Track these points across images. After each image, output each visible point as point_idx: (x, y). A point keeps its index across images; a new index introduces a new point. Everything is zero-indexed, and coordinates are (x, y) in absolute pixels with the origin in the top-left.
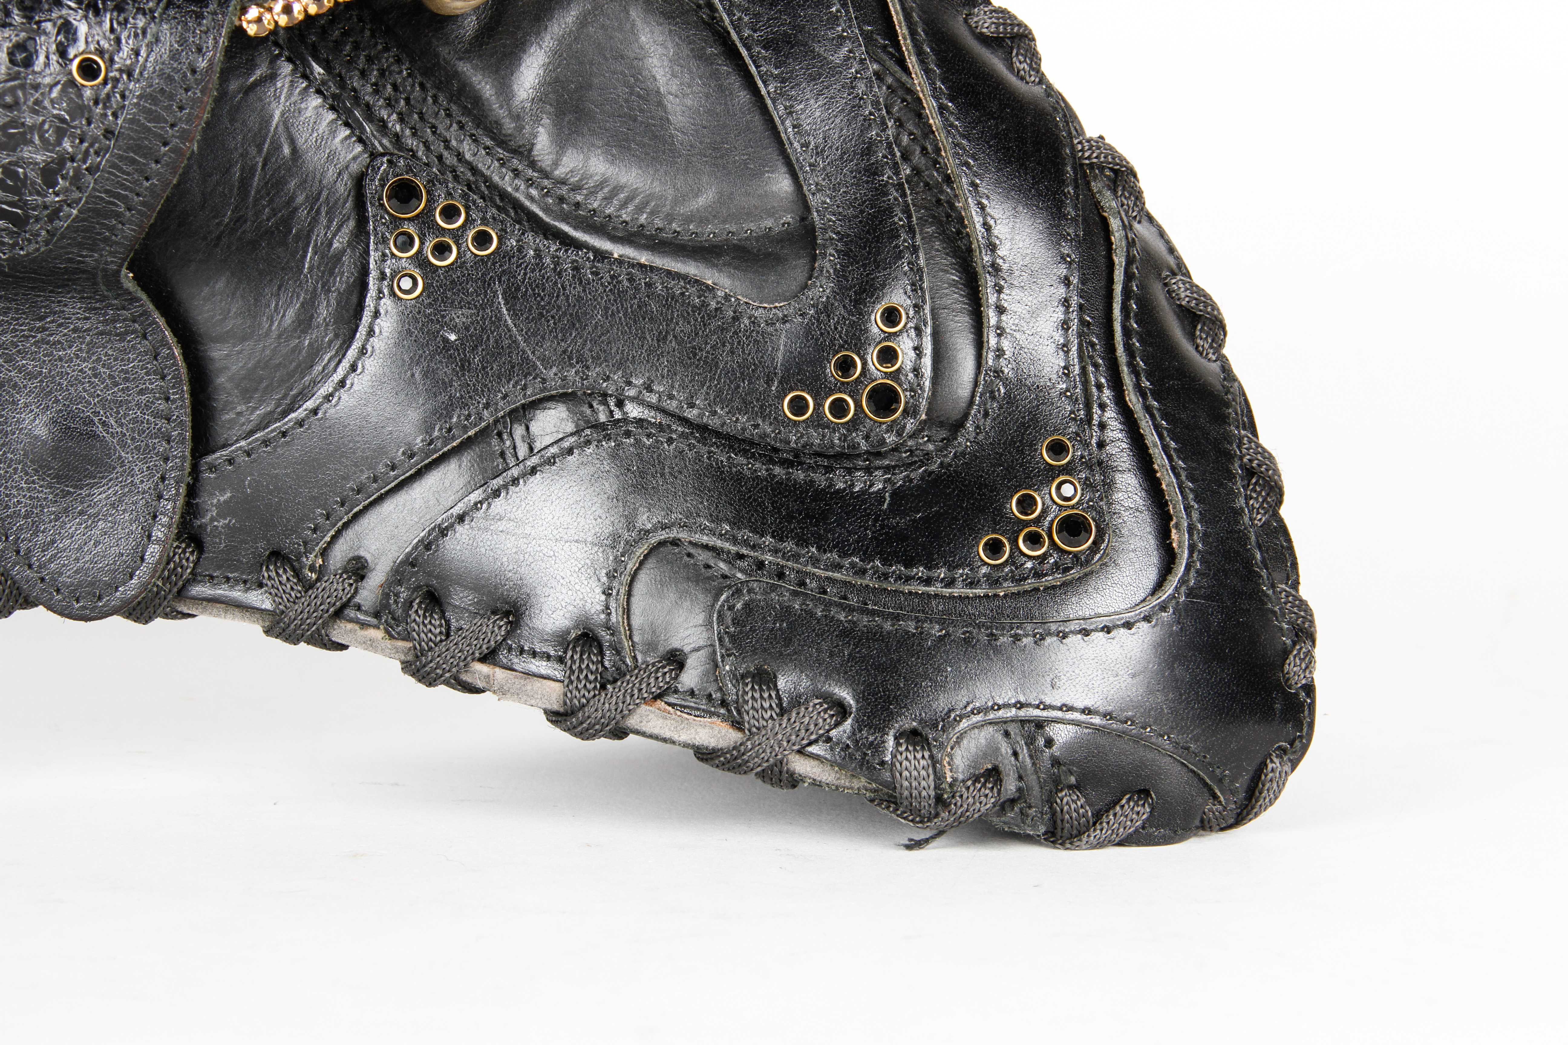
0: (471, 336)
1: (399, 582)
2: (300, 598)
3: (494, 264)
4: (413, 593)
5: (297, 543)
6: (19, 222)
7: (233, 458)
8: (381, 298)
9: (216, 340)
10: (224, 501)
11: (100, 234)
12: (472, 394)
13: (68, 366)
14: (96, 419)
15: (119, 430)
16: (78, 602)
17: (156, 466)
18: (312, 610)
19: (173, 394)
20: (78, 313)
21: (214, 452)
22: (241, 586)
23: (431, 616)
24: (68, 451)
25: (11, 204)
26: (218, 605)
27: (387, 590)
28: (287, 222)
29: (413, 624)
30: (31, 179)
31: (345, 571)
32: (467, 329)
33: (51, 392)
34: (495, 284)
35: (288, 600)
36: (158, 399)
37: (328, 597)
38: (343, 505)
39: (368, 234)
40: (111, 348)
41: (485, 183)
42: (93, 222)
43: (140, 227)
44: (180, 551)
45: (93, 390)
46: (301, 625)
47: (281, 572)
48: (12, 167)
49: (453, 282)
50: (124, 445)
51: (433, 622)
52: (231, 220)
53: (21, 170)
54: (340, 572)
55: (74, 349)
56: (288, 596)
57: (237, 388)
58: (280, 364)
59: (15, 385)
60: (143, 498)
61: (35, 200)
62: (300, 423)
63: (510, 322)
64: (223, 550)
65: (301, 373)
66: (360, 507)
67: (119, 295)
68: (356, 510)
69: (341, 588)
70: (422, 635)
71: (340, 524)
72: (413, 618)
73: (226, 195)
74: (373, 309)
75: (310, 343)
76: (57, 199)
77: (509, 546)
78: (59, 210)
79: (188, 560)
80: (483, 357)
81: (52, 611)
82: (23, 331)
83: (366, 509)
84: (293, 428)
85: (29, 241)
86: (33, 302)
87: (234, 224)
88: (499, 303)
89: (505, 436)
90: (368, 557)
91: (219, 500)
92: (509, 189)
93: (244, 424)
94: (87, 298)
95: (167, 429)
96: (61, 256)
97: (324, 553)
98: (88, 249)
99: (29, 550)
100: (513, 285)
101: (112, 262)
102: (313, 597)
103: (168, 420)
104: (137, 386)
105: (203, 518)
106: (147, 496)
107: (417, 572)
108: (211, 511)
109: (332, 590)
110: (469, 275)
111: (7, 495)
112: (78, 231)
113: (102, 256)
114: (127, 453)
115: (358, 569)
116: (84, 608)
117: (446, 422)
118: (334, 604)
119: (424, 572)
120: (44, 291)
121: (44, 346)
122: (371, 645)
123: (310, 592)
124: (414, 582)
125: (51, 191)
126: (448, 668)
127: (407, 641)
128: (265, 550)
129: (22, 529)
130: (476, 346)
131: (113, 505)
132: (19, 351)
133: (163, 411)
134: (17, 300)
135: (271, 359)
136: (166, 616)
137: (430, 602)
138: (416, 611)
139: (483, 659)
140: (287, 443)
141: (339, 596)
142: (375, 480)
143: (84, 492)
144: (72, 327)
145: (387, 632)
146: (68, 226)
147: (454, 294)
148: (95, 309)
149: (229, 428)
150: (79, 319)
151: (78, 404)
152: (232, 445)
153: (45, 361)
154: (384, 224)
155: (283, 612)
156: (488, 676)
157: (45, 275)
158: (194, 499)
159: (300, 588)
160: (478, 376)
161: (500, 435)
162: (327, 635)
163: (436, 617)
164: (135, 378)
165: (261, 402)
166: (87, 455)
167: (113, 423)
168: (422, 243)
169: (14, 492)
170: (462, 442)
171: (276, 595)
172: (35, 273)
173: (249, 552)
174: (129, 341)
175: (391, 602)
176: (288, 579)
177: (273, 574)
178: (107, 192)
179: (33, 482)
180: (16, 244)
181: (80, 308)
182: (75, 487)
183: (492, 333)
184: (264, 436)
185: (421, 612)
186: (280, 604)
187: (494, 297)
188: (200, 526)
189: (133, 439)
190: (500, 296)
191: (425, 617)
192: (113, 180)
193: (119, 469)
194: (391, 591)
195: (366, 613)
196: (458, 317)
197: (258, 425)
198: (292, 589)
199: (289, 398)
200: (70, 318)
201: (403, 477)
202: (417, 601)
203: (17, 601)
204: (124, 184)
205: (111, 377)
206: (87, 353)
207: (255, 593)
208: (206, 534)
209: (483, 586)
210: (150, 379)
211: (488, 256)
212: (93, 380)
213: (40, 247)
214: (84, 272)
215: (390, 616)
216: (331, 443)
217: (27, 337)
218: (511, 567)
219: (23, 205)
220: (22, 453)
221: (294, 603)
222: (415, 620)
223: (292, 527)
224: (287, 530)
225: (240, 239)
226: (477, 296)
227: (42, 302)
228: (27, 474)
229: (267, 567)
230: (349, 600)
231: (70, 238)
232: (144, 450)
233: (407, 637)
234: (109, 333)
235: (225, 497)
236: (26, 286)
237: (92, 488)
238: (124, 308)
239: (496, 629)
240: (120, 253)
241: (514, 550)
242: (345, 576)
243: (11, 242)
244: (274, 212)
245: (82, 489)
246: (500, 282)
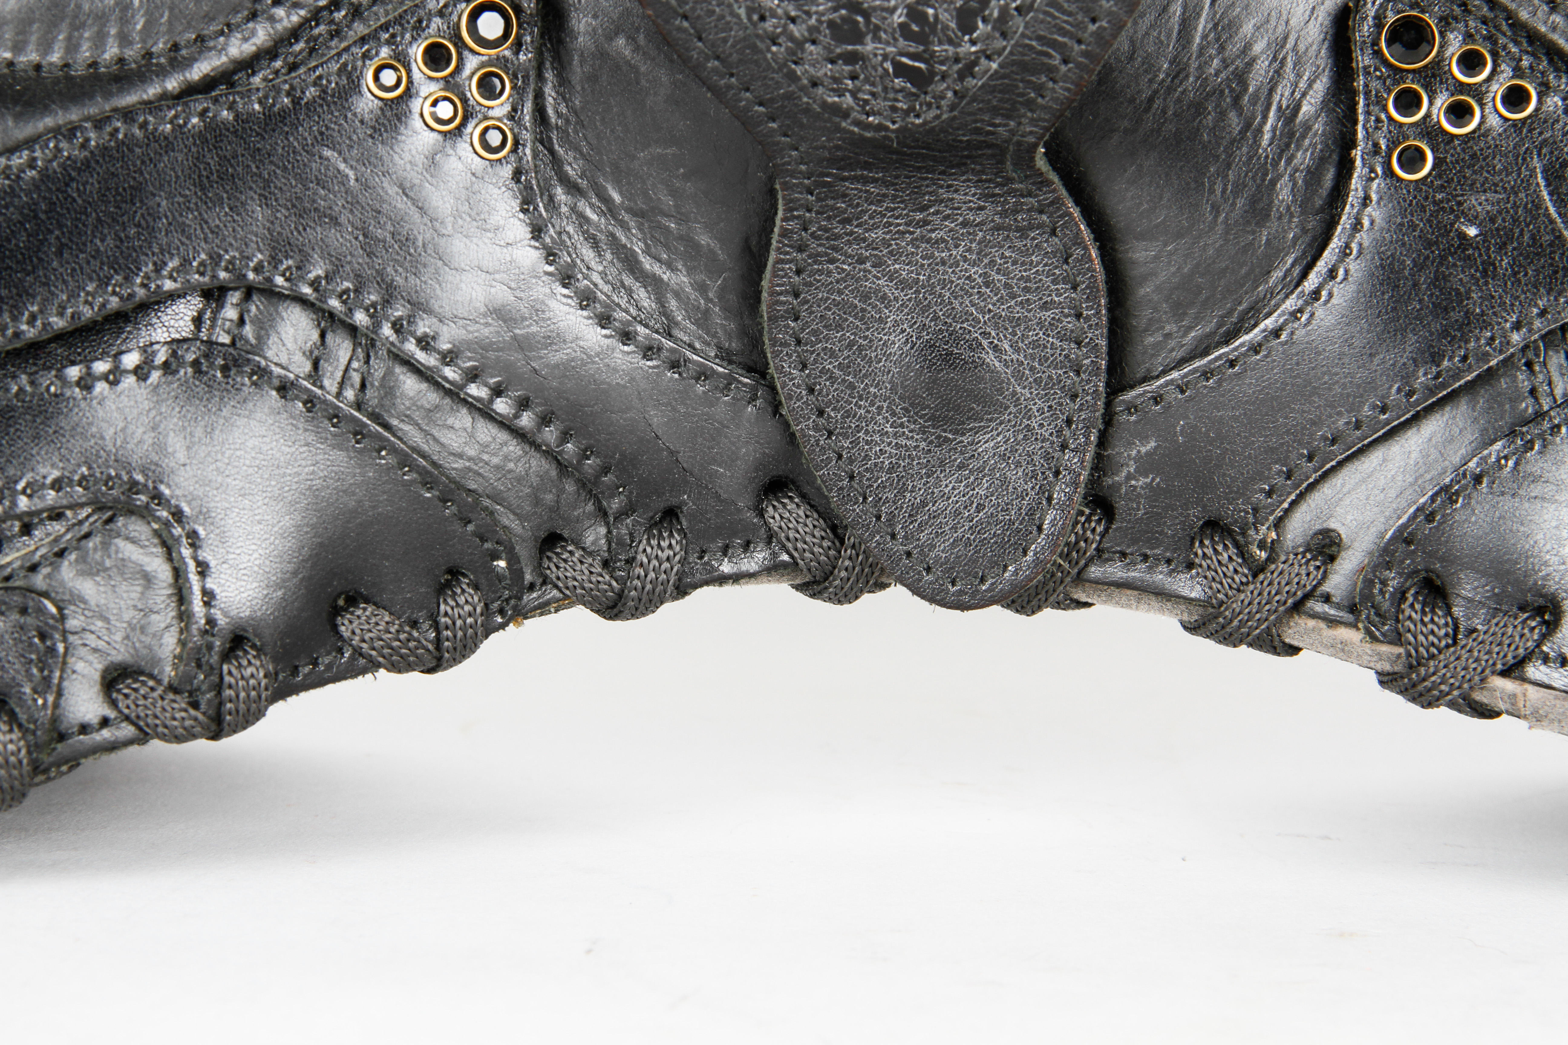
0: (1497, 229)
1: (1388, 566)
2: (1247, 584)
3: (1530, 131)
4: (1406, 580)
5: (1244, 510)
6: (920, 80)
7: (1161, 396)
8: (1373, 179)
9: (1141, 237)
10: (1147, 454)
11: (1022, 95)
12: (1497, 309)
13: (953, 272)
14: (985, 343)
15: (1015, 357)
16: (953, 585)
17: (1061, 405)
18: (1264, 602)
19: (1087, 308)
20: (970, 201)
21: (1132, 387)
22: (1163, 568)
23: (1433, 612)
24: (948, 385)
25: (914, 57)
26: (1129, 592)
27: (1370, 576)
28: (1241, 78)
29: (1408, 623)
30: (942, 23)
31: (1308, 549)
32: (1493, 220)
33: (929, 306)
34: (1532, 158)
35: (1230, 587)
36: (1066, 316)
37: (1287, 584)
38: (1310, 458)
39: (1354, 93)
40: (1010, 247)
41: (1507, 20)
42: (1016, 80)
43: (1077, 85)
44: (1083, 519)
45: (982, 304)
46: (1248, 621)
47: (1220, 548)
48: (920, 7)
49: (1474, 156)
50: (1019, 376)
51: (1436, 619)
52: (1168, 75)
53: (931, 11)
54: (1301, 549)
55: (961, 249)
56: (1229, 581)
57: (1166, 301)
58: (1227, 267)
59: (884, 297)
60: (1042, 447)
61: (946, 51)
62: (1255, 348)
63: (1552, 210)
64: (1141, 518)
65: (1255, 281)
66: (1333, 463)
67: (1026, 177)
68: (1328, 466)
69: (1303, 572)
70: (1421, 638)
71: (1305, 485)
72: (1407, 614)
73: (1161, 42)
74: (1361, 194)
75: (1267, 240)
76: (973, 49)
77: (1546, 517)
78: (975, 63)
79: (1094, 530)
80: (1514, 259)
81: (919, 595)
82: (899, 225)
83: (1341, 464)
84: (1245, 355)
85: (929, 105)
86: (915, 187)
87: (1172, 81)
88: (1538, 184)
89: (1537, 368)
90: (1343, 532)
91: (1139, 452)
92: (1543, 29)
93: (1173, 350)
94: (986, 181)
95: (1078, 356)
96: (966, 126)
97: (1278, 524)
98: (1003, 115)
99: (892, 516)
100: (1558, 159)
101: (1031, 132)
102: (1266, 583)
103: (1079, 343)
104: (1041, 299)
105: (1117, 475)
106: (1047, 444)
107: (1414, 552)
108: (1128, 466)
109: (1293, 575)
110: (1496, 146)
111: (867, 443)
112: (994, 91)
113: (1020, 124)
114: (1024, 388)
115: (1324, 547)
116: (961, 592)
117: (1460, 347)
118: (1295, 593)
119: (1424, 552)
120: (933, 172)
121: (924, 245)
122: (1342, 651)
123: (1261, 577)
124: (1409, 565)
125: (967, 38)
126: (1457, 684)
127: (1396, 645)
128: (1199, 519)
129: (885, 487)
130: (1505, 244)
131: (1003, 457)
132: (891, 252)
133: (1072, 331)
134: (896, 184)
135: (1214, 262)
136: (1058, 605)
137: (1430, 592)
138: (1412, 606)
139: (1506, 673)
140: (1236, 375)
141: (1302, 582)
142: (1358, 425)
143: (966, 439)
144: (961, 219)
145: (1369, 632)
146: (983, 86)
147: (1475, 172)
148: (994, 195)
149: (1153, 355)
150: (970, 209)
151: (962, 322)
152: (1158, 377)
153: (923, 265)
154: (1379, 78)
155: (1221, 603)
156: (1515, 695)
157: (939, 151)
158: (1105, 450)
159: (1246, 571)
160: (1506, 284)
161: (1529, 365)
162: (1279, 636)
163: (1440, 613)
164: (1038, 287)
165: (1198, 319)
166: (972, 391)
167: (1007, 347)
168: (1431, 103)
169: (877, 438)
170: (1479, 376)
171: (1214, 579)
172: (928, 149)
173: (1177, 521)
174: (1034, 239)
175: (1376, 591)
176: (1230, 558)
177: (1209, 551)
178: (1040, 38)
179: (902, 425)
180: (911, 109)
181: (974, 195)
182: (956, 432)
183: (1528, 226)
184: (1205, 365)
185: (1418, 607)
186: (1219, 591)
187: (1531, 176)
188: (1109, 487)
189: (1032, 369)
190: (1539, 175)
191: (1424, 613)
192: (1049, 23)
193: (1012, 409)
194: (1376, 576)
195: (1338, 606)
196: (1480, 204)
197: (1192, 351)
198: (1236, 571)
199: (1236, 315)
200: (959, 208)
201: (1396, 423)
202: (1412, 591)
203: (868, 582)
204: (1063, 28)
205: (1007, 286)
206: (978, 254)
207: (1182, 576)
208: (1120, 497)
209: (1508, 572)
210: (1057, 289)
211: (1524, 121)
212: (983, 290)
213: (941, 114)
214: (990, 146)
215: (1372, 612)
216: (1298, 376)
217: (904, 233)
218: (1548, 547)
219: (927, 57)
220: (889, 386)
221: (1239, 590)
222: (1410, 618)
223: (1238, 489)
224: (1231, 492)
225: (1179, 100)
226: (1507, 176)
227: (927, 186)
228: (894, 414)
229: (1201, 542)
230: (1315, 587)
231: (983, 101)
232: (1046, 384)
233: (1397, 639)
234: (1008, 228)
235: (1148, 448)
236: (911, 166)
237: (976, 433)
238: (1030, 194)
239: (1526, 631)
240: (1045, 120)
241: (1554, 524)
242: (1309, 556)
243: (905, 107)
244: (1225, 64)
245: (963, 434)
246: (1539, 155)
